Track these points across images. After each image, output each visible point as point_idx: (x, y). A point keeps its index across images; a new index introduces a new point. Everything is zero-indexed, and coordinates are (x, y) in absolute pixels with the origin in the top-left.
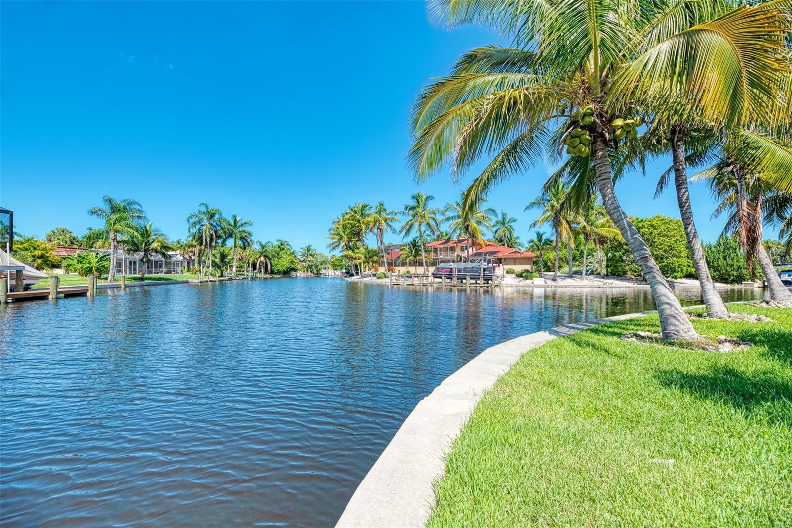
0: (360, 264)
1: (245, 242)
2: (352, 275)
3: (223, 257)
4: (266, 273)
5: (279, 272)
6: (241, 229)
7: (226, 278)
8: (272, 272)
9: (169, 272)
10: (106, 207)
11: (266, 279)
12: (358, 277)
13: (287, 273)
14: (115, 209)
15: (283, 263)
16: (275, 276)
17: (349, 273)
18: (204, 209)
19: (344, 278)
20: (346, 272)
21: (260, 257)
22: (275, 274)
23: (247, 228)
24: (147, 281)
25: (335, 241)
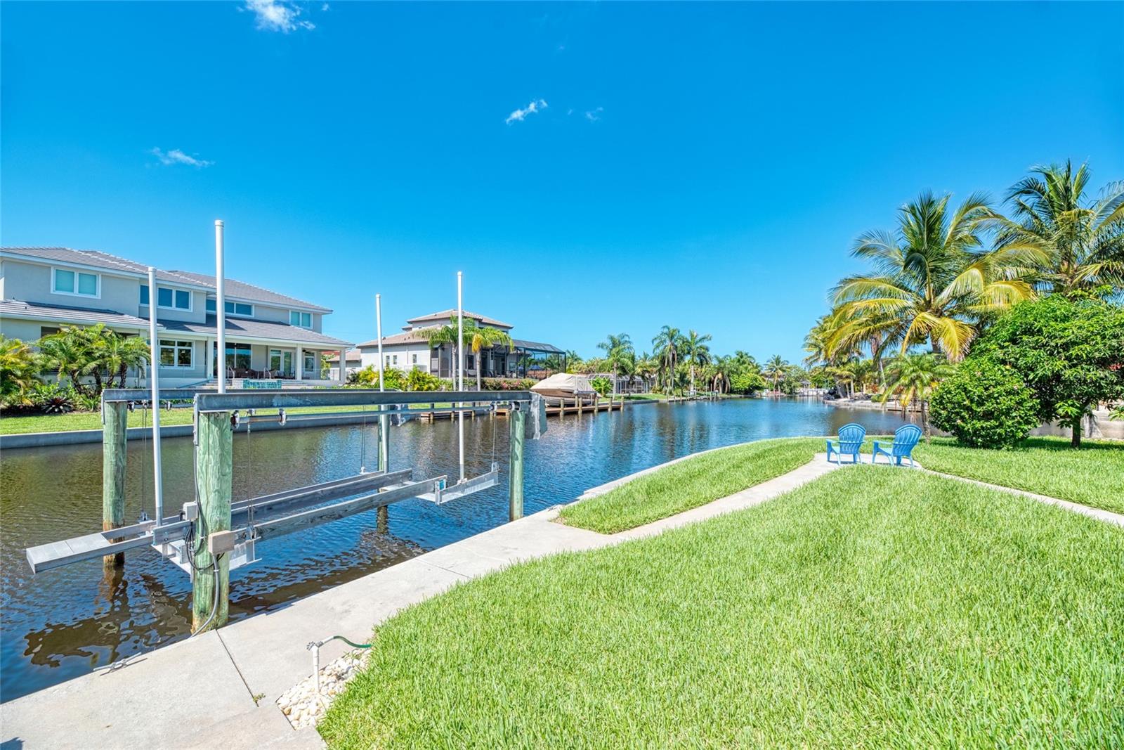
0: (849, 385)
1: (703, 359)
2: (838, 397)
3: (683, 376)
4: (723, 392)
5: (739, 392)
6: (700, 344)
7: (688, 398)
8: (731, 391)
9: (639, 392)
10: (609, 343)
11: (723, 399)
12: (846, 399)
13: (749, 392)
14: (614, 345)
15: (743, 381)
16: (733, 396)
17: (834, 394)
18: (666, 330)
19: (826, 401)
20: (829, 393)
21: (718, 373)
22: (735, 393)
23: (705, 343)
24: (633, 400)
25: (813, 354)
